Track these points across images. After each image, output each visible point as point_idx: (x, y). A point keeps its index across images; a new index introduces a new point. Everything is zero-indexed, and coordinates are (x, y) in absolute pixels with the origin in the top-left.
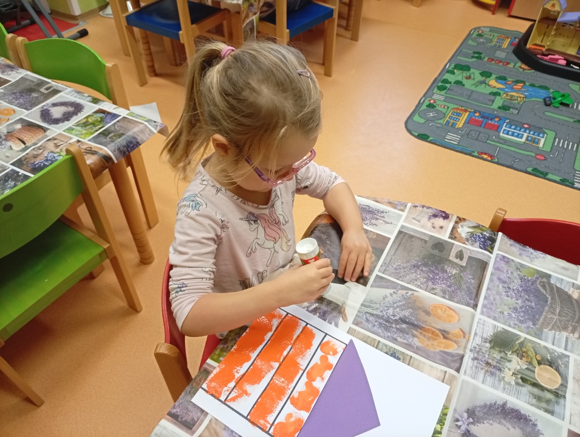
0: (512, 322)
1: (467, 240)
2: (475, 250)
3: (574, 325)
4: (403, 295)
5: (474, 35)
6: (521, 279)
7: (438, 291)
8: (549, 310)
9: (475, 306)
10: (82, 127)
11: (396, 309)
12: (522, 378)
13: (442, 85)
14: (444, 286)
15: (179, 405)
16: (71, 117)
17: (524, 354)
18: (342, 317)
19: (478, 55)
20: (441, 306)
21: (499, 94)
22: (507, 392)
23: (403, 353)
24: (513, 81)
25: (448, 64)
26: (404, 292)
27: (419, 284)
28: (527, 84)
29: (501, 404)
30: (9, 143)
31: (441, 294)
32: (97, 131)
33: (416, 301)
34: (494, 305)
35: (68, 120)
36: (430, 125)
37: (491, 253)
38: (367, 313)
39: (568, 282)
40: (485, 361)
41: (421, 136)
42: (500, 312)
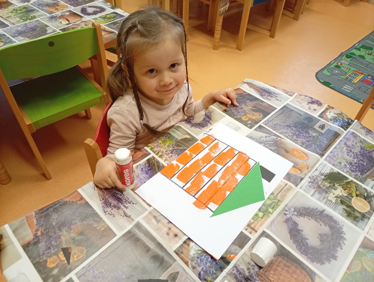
0: (345, 170)
1: (331, 120)
2: (334, 126)
4: (274, 139)
7: (299, 142)
9: (322, 155)
10: (102, 18)
11: (266, 145)
12: (341, 201)
14: (304, 140)
16: (98, 13)
17: (348, 188)
20: (297, 150)
26: (275, 137)
27: (287, 135)
29: (321, 210)
30: (60, 20)
31: (301, 144)
32: (110, 21)
33: (281, 143)
34: (336, 157)
35: (96, 15)
37: (345, 130)
40: (317, 185)
41: (325, 83)
42: (339, 162)
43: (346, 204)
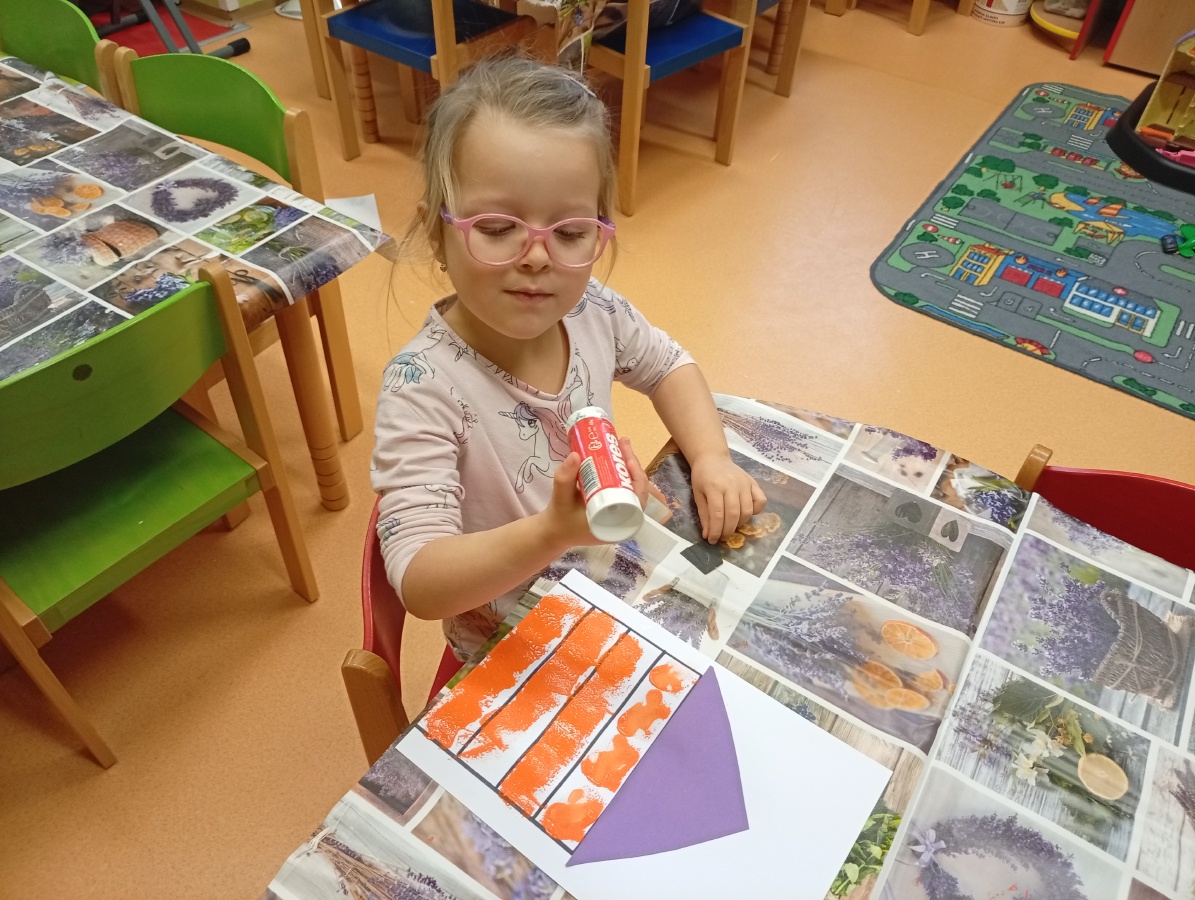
0: (1042, 668)
1: (968, 502)
2: (982, 522)
3: (1167, 683)
4: (830, 599)
5: (1029, 100)
6: (1068, 586)
7: (901, 596)
8: (1118, 650)
9: (971, 631)
10: (231, 230)
11: (815, 624)
12: (1051, 775)
13: (954, 198)
14: (915, 588)
15: (382, 767)
16: (212, 209)
17: (1060, 729)
18: (709, 630)
19: (1033, 141)
20: (903, 626)
21: (1070, 223)
22: (1018, 798)
23: (822, 708)
24: (1102, 198)
25: (971, 155)
26: (833, 593)
27: (865, 579)
28: (1130, 206)
29: (1005, 820)
30: (89, 252)
31: (907, 602)
32: (259, 240)
33: (855, 611)
34: (1010, 631)
35: (206, 216)
36: (923, 275)
37: (1014, 531)
38: (758, 625)
39: (1163, 600)
40: (980, 736)
41: (901, 297)
42: (1020, 646)
43: (1064, 784)
